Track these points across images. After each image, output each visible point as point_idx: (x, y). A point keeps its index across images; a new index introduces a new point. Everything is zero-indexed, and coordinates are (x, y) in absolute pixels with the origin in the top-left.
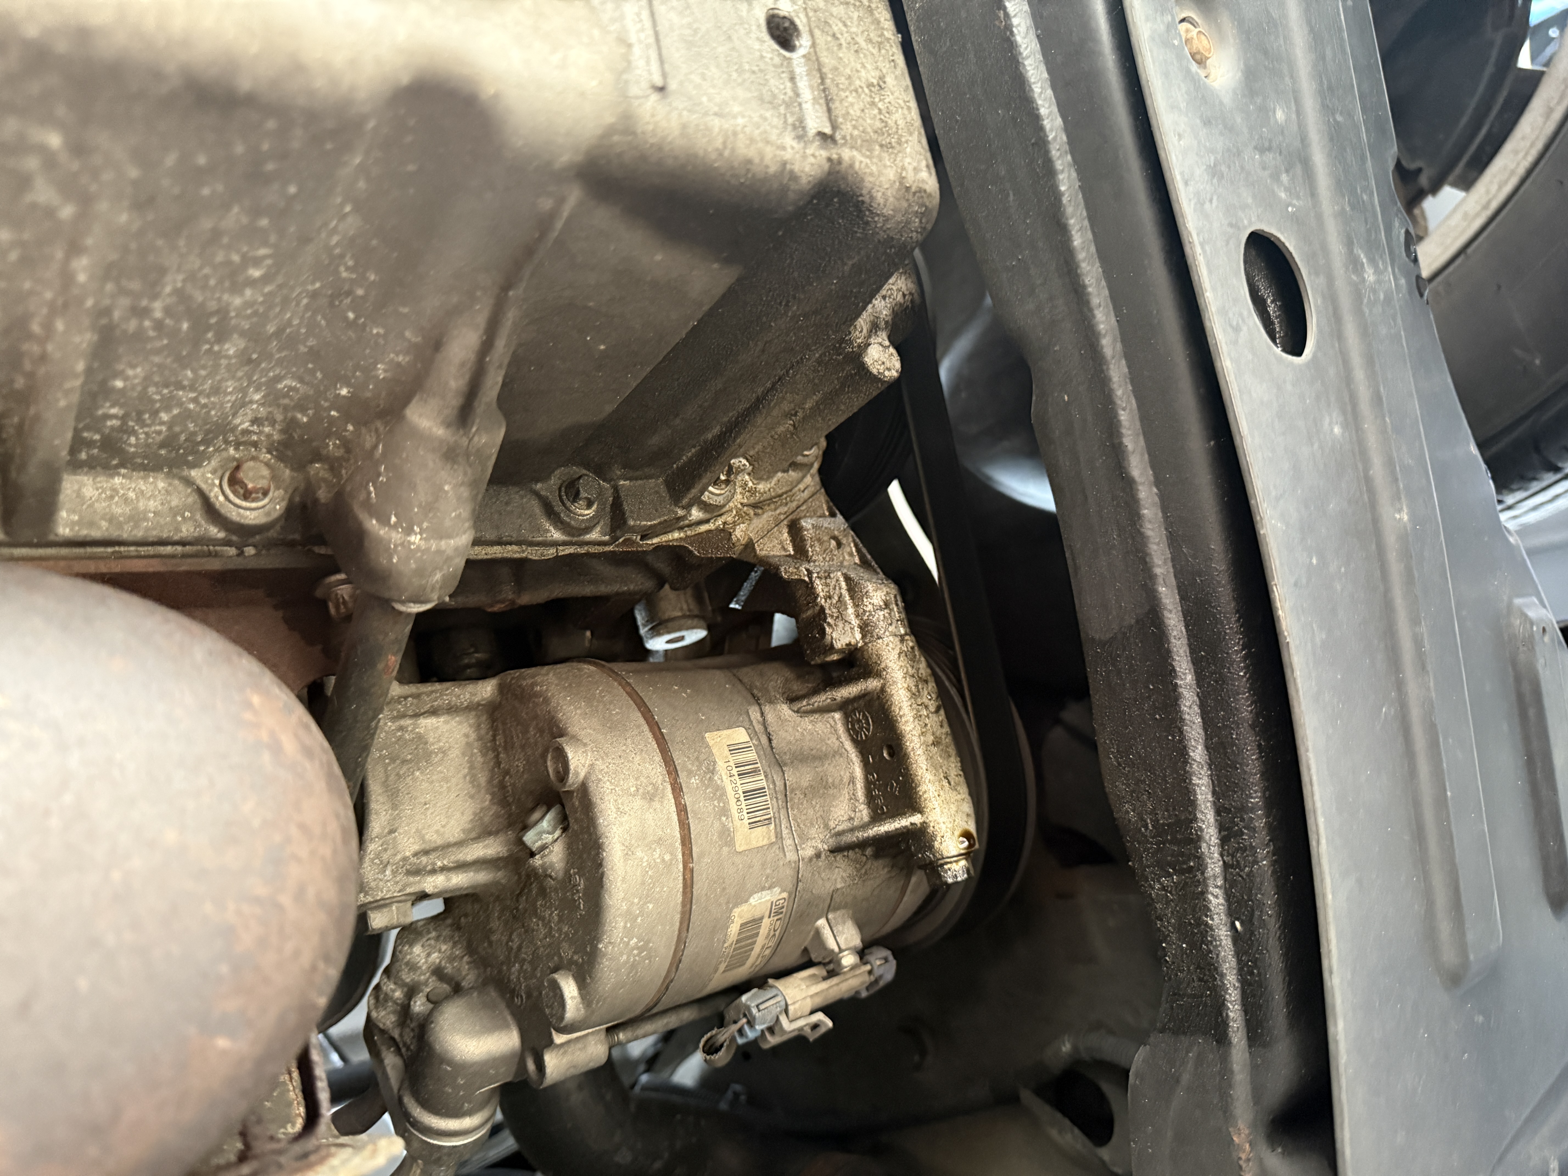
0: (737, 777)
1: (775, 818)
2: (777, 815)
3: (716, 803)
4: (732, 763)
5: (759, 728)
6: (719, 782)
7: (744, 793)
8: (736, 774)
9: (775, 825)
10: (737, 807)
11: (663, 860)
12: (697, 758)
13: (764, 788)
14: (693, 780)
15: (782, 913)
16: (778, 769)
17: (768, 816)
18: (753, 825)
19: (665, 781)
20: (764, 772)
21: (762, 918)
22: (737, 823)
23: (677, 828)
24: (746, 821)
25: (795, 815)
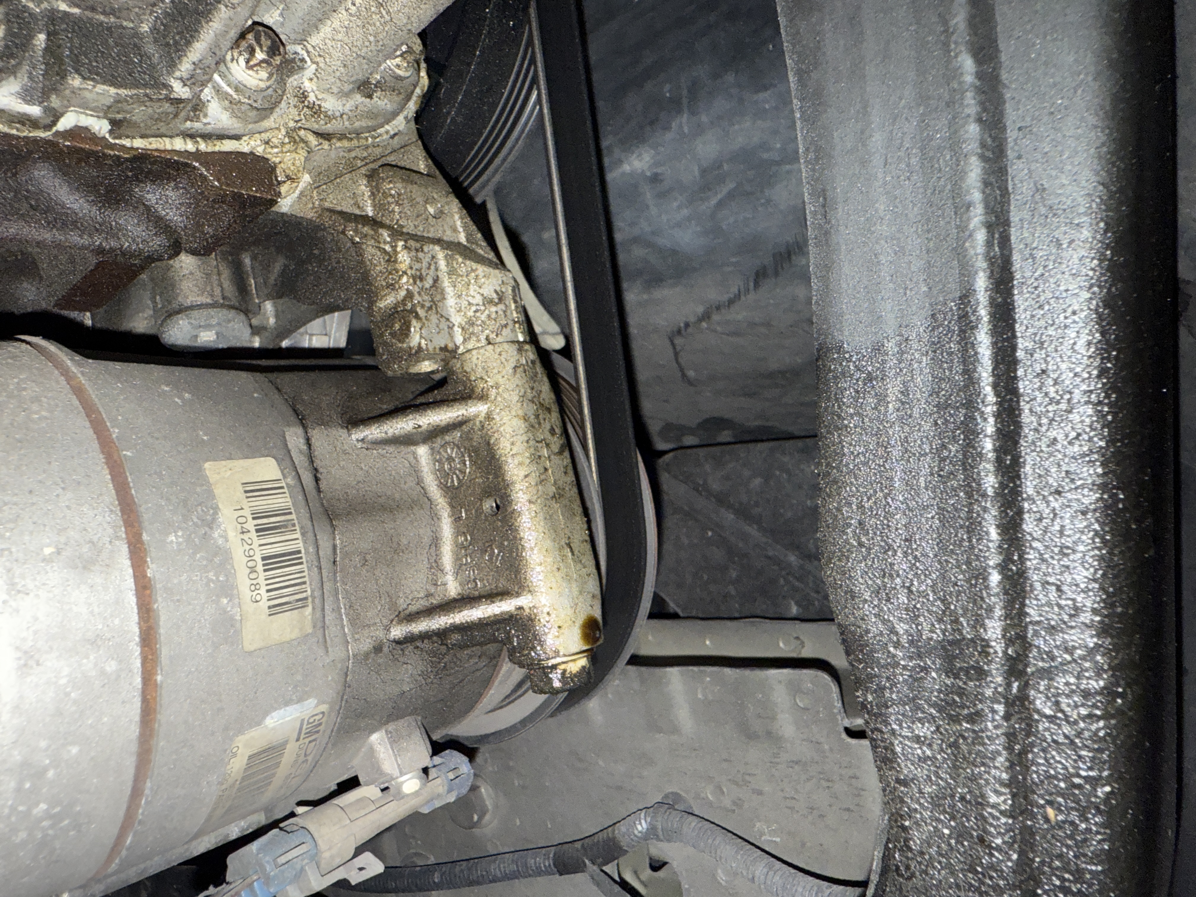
0: (253, 534)
1: (314, 598)
2: (317, 594)
3: (211, 575)
4: (247, 512)
5: (300, 460)
6: (220, 541)
7: (264, 559)
8: (253, 529)
9: (314, 608)
10: (250, 582)
11: (103, 672)
12: (185, 502)
13: (299, 552)
14: (172, 538)
15: (318, 732)
16: (327, 523)
17: (304, 595)
18: (275, 610)
19: (117, 538)
20: (302, 528)
21: (286, 742)
22: (249, 607)
23: (135, 618)
24: (264, 604)
25: (347, 591)
